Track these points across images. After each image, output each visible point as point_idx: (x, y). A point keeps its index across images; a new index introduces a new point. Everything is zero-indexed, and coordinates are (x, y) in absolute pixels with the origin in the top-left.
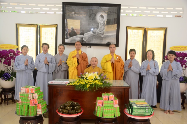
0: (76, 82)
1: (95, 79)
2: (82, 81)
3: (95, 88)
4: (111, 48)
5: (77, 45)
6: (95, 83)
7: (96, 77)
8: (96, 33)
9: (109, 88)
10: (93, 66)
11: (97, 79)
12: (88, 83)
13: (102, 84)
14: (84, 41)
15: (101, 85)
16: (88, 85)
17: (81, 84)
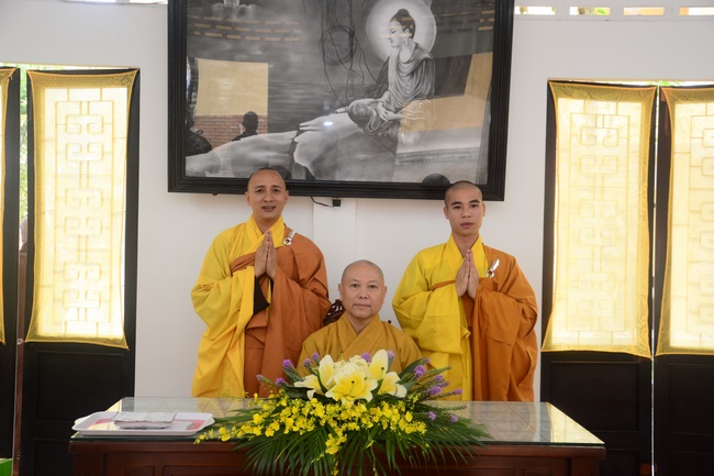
0: (257, 418)
1: (379, 399)
2: (295, 410)
3: (382, 456)
4: (458, 206)
5: (261, 190)
6: (378, 426)
7: (380, 382)
8: (373, 121)
9: (466, 454)
10: (358, 312)
11: (392, 400)
12: (333, 424)
13: (422, 428)
14: (298, 166)
15: (416, 435)
16: (335, 435)
17: (292, 433)
